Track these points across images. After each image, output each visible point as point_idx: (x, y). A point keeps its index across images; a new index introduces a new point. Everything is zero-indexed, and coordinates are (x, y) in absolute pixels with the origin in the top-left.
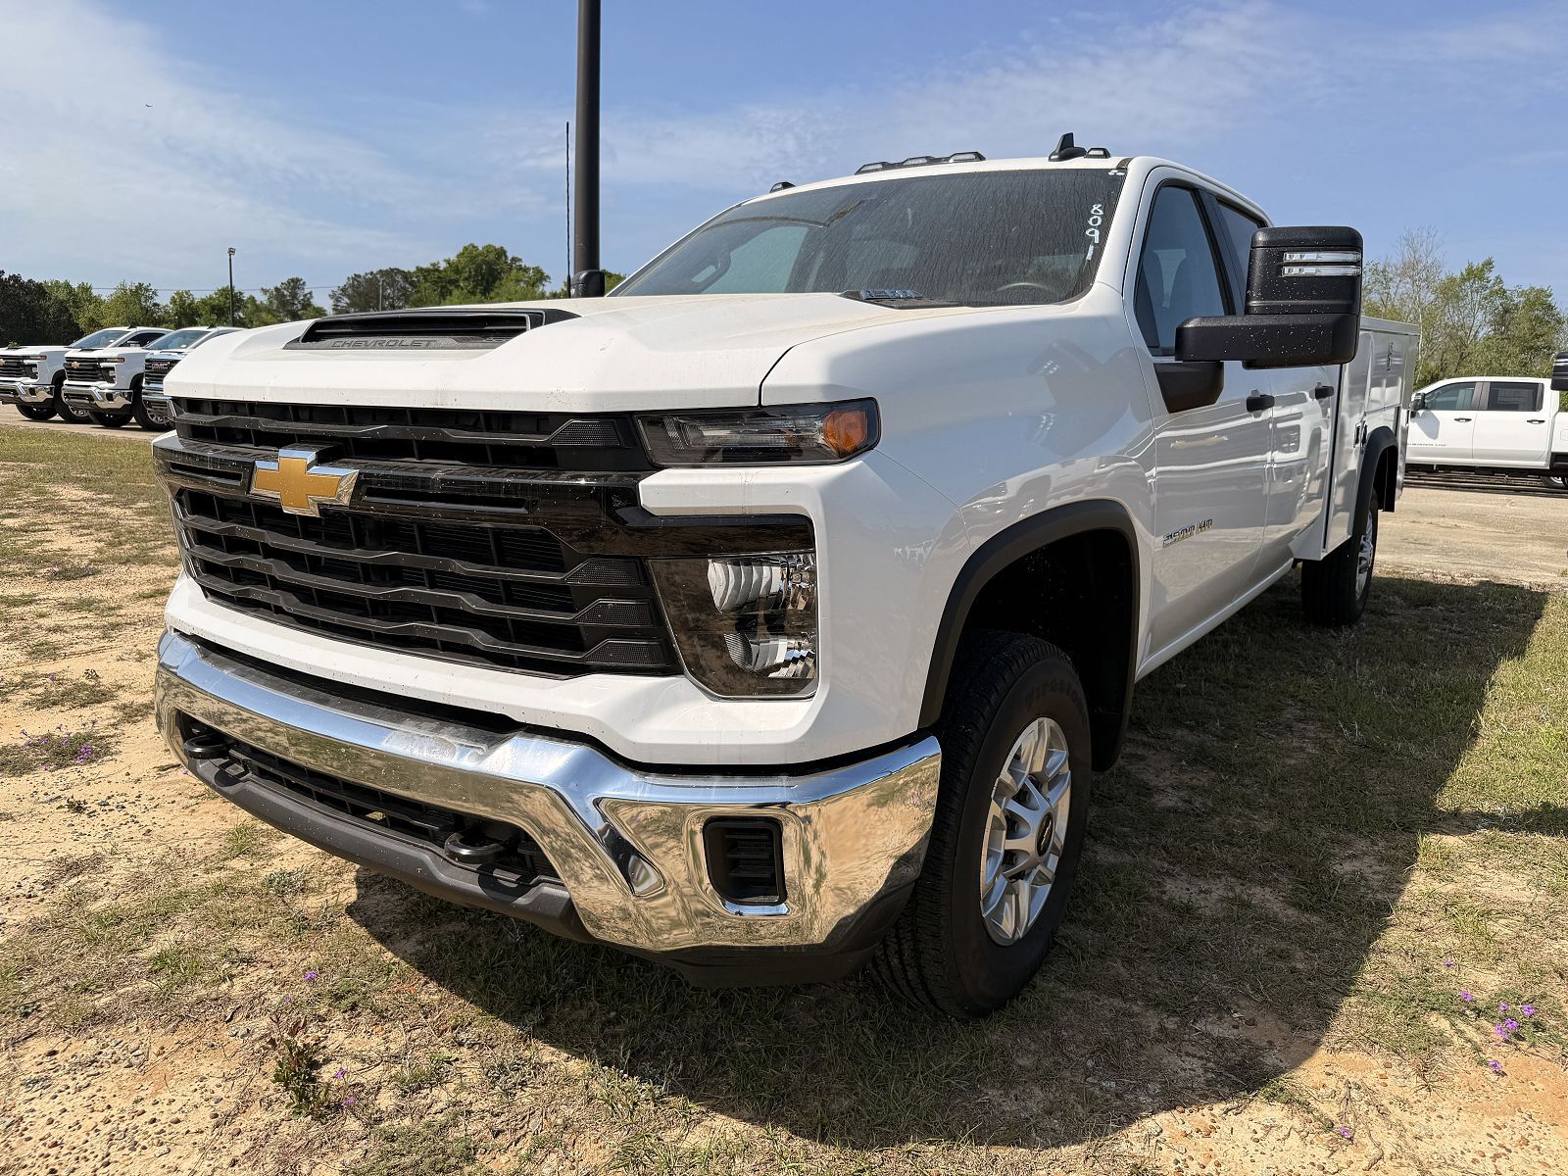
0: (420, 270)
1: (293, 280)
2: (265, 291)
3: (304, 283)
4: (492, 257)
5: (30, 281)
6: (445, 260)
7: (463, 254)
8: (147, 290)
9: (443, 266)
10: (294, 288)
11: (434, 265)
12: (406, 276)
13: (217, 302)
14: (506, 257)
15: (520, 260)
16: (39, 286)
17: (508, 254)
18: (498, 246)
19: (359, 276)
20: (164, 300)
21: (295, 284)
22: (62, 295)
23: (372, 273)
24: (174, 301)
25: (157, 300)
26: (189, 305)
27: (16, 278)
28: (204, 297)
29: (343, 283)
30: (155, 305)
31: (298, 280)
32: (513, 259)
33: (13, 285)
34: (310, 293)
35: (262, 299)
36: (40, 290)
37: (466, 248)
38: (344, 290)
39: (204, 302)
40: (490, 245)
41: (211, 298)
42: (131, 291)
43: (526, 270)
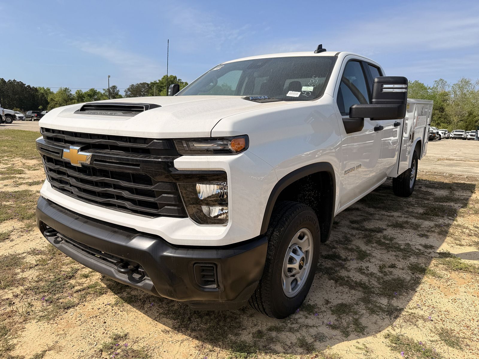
0: (151, 83)
1: (113, 86)
2: (104, 90)
3: (117, 87)
4: (172, 79)
5: (33, 87)
6: (158, 80)
7: (164, 78)
8: (68, 90)
9: (158, 82)
10: (114, 89)
11: (155, 82)
12: (148, 84)
13: (89, 93)
14: (177, 79)
15: (181, 80)
16: (36, 89)
17: (177, 78)
18: (174, 76)
19: (133, 85)
20: (73, 92)
21: (114, 87)
22: (42, 91)
23: (138, 84)
24: (76, 93)
25: (71, 93)
26: (81, 94)
27: (29, 86)
28: (85, 92)
29: (128, 87)
30: (71, 94)
31: (115, 86)
32: (179, 80)
33: (28, 88)
34: (119, 90)
35: (103, 92)
36: (36, 90)
37: (164, 76)
38: (129, 89)
39: (85, 93)
40: (171, 75)
41: (87, 92)
42: (63, 90)
43: (183, 83)
